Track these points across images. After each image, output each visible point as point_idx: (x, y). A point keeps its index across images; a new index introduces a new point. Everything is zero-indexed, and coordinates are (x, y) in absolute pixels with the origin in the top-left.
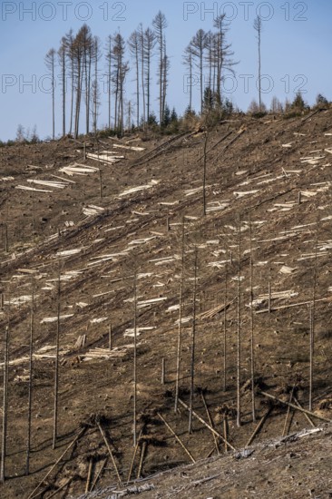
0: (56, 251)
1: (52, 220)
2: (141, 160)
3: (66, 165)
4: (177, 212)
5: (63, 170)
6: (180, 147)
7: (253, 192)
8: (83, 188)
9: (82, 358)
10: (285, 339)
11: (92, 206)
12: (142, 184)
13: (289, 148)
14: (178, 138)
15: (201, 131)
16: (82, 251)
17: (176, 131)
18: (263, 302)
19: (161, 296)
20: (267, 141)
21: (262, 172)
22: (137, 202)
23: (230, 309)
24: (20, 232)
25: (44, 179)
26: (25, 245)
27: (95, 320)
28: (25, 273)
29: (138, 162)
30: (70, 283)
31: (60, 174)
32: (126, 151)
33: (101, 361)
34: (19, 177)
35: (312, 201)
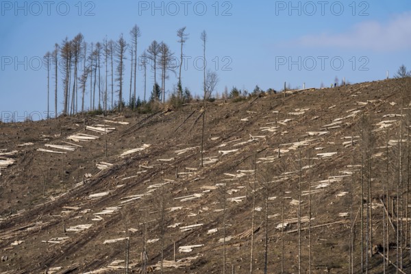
0: (88, 194)
1: (74, 173)
2: (128, 130)
3: (71, 134)
4: (177, 166)
5: (71, 137)
6: (156, 122)
7: (234, 150)
8: (89, 150)
9: (154, 268)
10: (317, 251)
11: (103, 163)
12: (135, 148)
13: (247, 121)
14: (152, 116)
15: (169, 110)
16: (110, 194)
17: (150, 111)
18: (288, 225)
19: (197, 223)
20: (227, 117)
21: (232, 138)
22: (138, 159)
23: (260, 231)
24: (50, 181)
25: (57, 144)
26: (57, 191)
27: (149, 241)
28: (70, 210)
29: (126, 132)
30: (115, 215)
31: (68, 140)
32: (116, 124)
33: (171, 270)
34: (36, 143)
35: (288, 156)
